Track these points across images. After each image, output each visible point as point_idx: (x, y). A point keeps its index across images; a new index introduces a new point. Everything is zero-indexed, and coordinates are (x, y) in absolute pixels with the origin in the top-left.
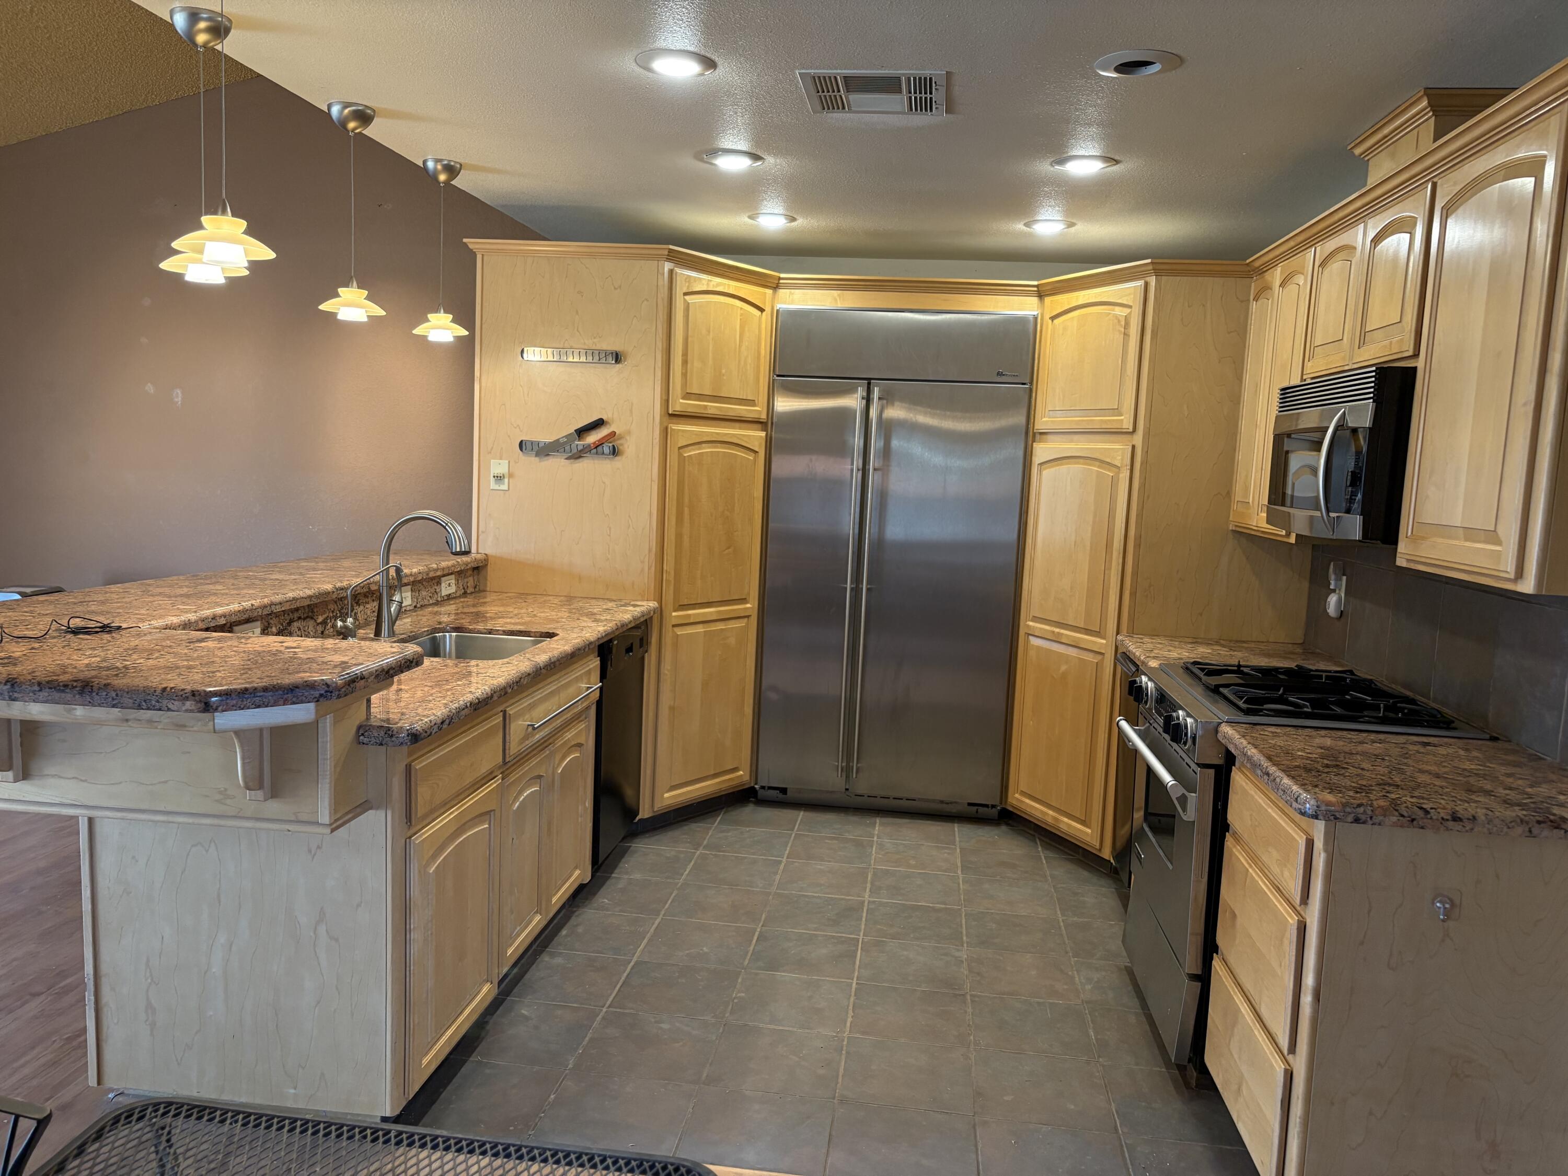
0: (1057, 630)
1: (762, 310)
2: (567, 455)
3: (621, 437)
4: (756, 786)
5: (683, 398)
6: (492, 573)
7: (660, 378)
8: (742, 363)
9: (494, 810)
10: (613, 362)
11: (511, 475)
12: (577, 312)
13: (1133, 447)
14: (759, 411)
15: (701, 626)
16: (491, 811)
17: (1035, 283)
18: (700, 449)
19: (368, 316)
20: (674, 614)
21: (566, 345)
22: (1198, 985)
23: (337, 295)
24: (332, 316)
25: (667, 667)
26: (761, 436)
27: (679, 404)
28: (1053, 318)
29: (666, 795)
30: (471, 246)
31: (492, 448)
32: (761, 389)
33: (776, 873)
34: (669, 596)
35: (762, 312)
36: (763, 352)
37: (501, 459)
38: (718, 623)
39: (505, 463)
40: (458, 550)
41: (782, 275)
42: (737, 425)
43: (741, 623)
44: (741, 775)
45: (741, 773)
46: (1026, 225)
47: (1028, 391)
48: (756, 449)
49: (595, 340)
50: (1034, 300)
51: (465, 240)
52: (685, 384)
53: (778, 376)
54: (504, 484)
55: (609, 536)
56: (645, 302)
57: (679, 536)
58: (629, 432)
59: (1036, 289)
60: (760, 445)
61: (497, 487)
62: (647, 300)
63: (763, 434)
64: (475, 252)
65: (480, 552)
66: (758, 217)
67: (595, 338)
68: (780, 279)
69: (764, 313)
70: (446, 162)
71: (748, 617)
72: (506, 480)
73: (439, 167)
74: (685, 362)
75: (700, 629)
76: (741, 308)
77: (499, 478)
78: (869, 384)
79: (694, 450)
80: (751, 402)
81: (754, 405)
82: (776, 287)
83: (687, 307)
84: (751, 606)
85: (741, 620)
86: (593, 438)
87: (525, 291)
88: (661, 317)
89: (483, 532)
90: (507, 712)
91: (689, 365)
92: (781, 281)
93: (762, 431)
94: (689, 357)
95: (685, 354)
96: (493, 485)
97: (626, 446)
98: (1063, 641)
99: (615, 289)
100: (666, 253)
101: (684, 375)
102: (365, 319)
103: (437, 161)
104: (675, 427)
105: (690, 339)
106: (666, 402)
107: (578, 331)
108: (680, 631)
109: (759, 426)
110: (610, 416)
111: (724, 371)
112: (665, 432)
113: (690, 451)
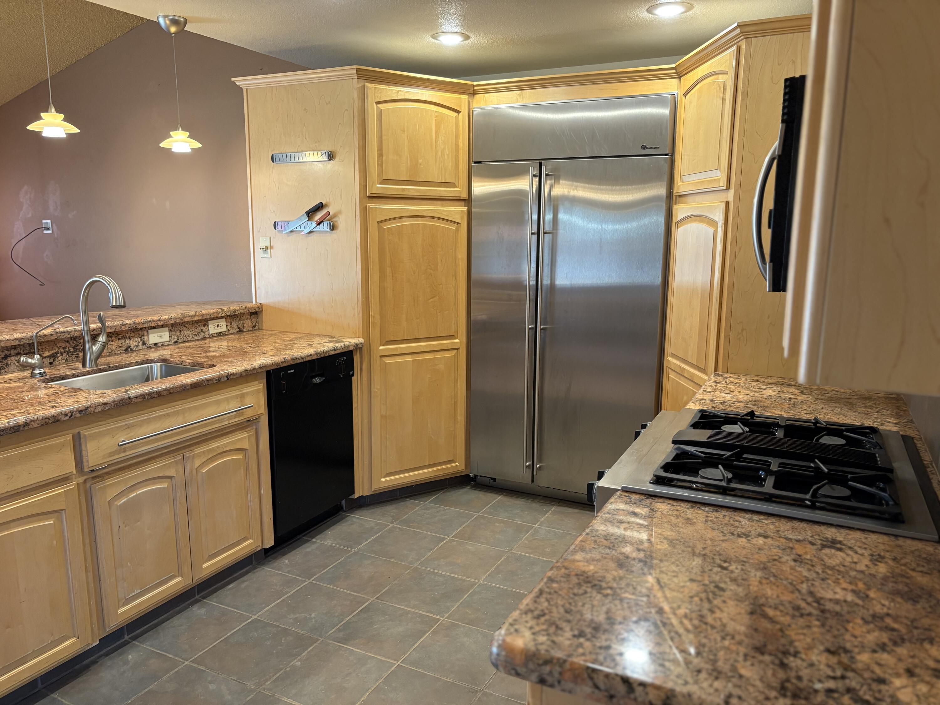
0: (683, 365)
1: (458, 112)
3: (335, 215)
4: (470, 474)
5: (380, 184)
6: (266, 317)
7: (358, 169)
8: (439, 153)
9: (65, 510)
10: (327, 159)
11: (271, 247)
12: (304, 125)
13: (727, 203)
14: (460, 191)
15: (410, 356)
16: (62, 510)
17: (673, 66)
18: (399, 222)
19: (66, 134)
20: (381, 347)
21: (299, 150)
23: (41, 118)
24: (37, 135)
25: (377, 387)
26: (462, 211)
27: (378, 188)
28: (685, 95)
29: (382, 480)
30: (237, 84)
31: (260, 228)
32: (461, 174)
33: (430, 550)
34: (375, 334)
35: (459, 113)
36: (461, 145)
37: (265, 235)
38: (427, 354)
39: (267, 238)
40: (114, 304)
41: (475, 83)
42: (439, 202)
43: (452, 354)
44: (457, 466)
45: (457, 464)
46: (649, 11)
47: (669, 162)
48: (459, 222)
49: (316, 144)
50: (675, 81)
51: (233, 79)
52: (381, 173)
53: (475, 162)
54: (268, 253)
55: (332, 289)
56: (346, 112)
57: (382, 290)
58: (340, 212)
59: (674, 71)
60: (462, 218)
61: (264, 256)
62: (347, 110)
63: (465, 209)
64: (241, 88)
65: (258, 302)
66: (439, 36)
67: (316, 143)
68: (474, 86)
69: (460, 114)
70: (171, 17)
71: (457, 349)
72: (269, 250)
73: (168, 22)
74: (380, 155)
75: (409, 358)
76: (436, 111)
77: (264, 249)
78: (541, 165)
79: (394, 223)
80: (452, 185)
81: (455, 187)
82: (473, 93)
83: (380, 114)
84: (460, 341)
85: (450, 352)
86: (317, 217)
87: (273, 112)
88: (357, 122)
89: (258, 288)
90: (81, 433)
91: (384, 158)
92: (475, 88)
93: (465, 206)
94: (384, 151)
95: (380, 149)
96: (262, 254)
97: (339, 222)
98: (685, 375)
99: (327, 104)
100: (355, 72)
101: (380, 165)
102: (65, 136)
103: (165, 16)
104: (373, 206)
105: (383, 138)
106: (364, 186)
107: (306, 139)
108: (387, 360)
109: (463, 203)
110: (328, 200)
111: (420, 161)
112: (364, 211)
113: (390, 224)
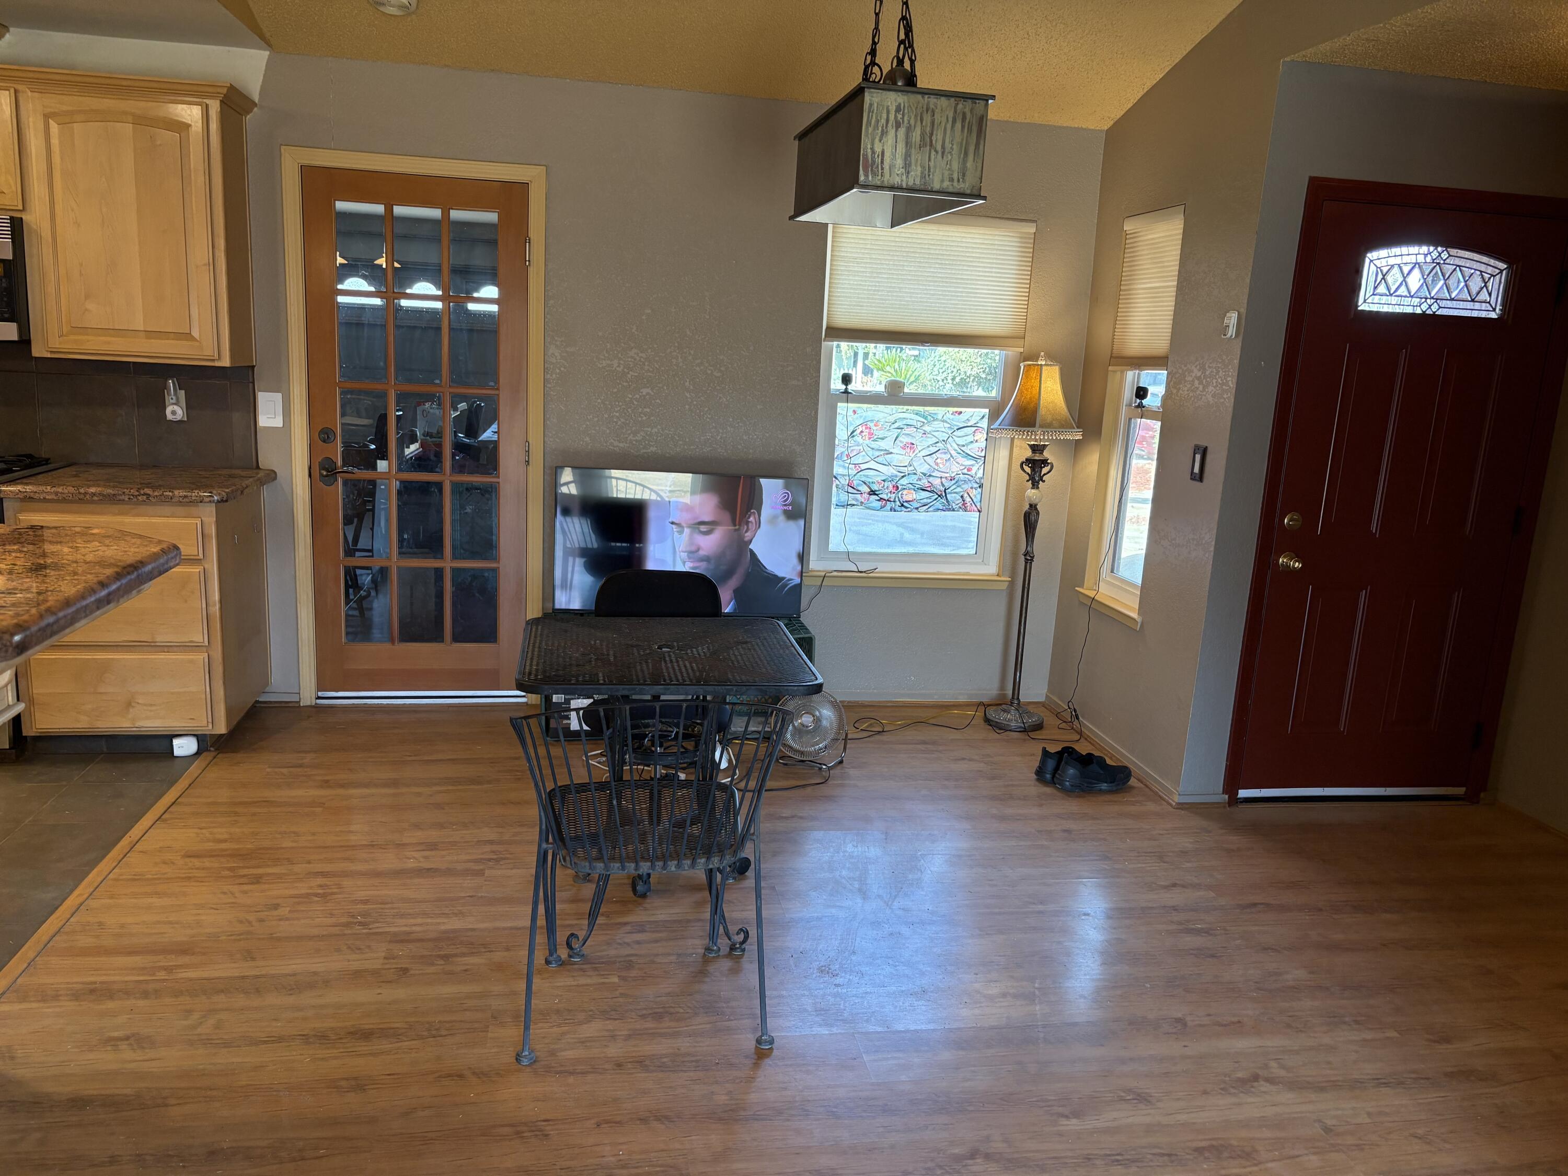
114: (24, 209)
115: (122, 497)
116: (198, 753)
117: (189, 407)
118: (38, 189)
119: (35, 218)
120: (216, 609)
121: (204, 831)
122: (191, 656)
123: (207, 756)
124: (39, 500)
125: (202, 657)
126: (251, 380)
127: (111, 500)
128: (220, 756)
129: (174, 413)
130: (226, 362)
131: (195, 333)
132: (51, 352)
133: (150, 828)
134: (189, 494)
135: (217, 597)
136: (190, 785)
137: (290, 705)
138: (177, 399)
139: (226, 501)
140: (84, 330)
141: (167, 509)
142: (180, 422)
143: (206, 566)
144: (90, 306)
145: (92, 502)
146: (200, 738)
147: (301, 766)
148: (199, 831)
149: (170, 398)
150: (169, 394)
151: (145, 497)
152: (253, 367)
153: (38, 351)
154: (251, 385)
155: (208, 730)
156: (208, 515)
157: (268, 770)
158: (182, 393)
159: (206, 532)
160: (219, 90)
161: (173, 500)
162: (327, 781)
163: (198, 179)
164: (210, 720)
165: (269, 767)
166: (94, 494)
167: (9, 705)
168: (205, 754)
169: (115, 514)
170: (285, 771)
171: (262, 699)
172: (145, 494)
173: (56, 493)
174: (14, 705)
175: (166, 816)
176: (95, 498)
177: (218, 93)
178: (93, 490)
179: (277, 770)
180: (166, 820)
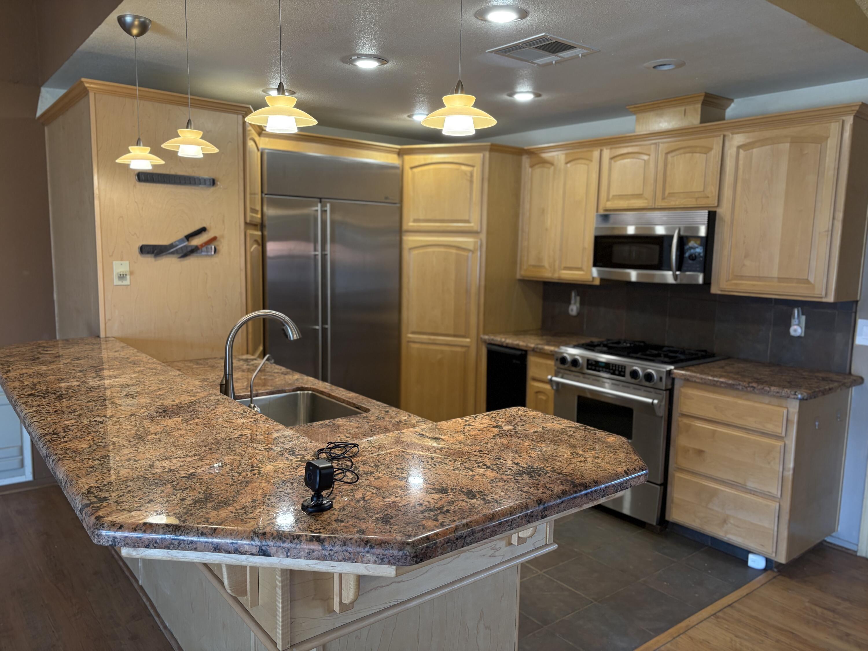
0: (432, 337)
1: (258, 151)
2: (180, 255)
3: (219, 240)
10: (210, 186)
11: (131, 273)
13: (481, 240)
22: (662, 487)
27: (249, 216)
28: (413, 168)
30: (87, 85)
31: (113, 252)
37: (122, 260)
39: (126, 263)
46: (409, 116)
47: (399, 208)
49: (195, 169)
54: (126, 280)
55: (212, 312)
58: (223, 236)
59: (398, 150)
61: (120, 283)
62: (230, 142)
63: (261, 233)
64: (88, 90)
65: (108, 336)
67: (194, 167)
69: (259, 153)
72: (128, 277)
77: (122, 277)
78: (321, 201)
82: (260, 135)
86: (196, 242)
88: (241, 155)
89: (109, 320)
92: (263, 132)
93: (260, 231)
96: (116, 282)
97: (223, 246)
100: (246, 110)
104: (248, 232)
107: (180, 161)
110: (210, 225)
112: (245, 235)
114: (718, 205)
115: (738, 387)
116: (765, 570)
117: (808, 327)
118: (727, 192)
119: (723, 211)
120: (789, 474)
121: (738, 640)
122: (769, 503)
123: (770, 574)
124: (692, 382)
125: (775, 506)
126: (854, 310)
127: (731, 387)
128: (779, 577)
129: (795, 331)
130: (831, 299)
131: (812, 279)
132: (722, 291)
133: (705, 619)
134: (781, 391)
135: (791, 465)
136: (747, 594)
137: (849, 552)
138: (799, 322)
139: (807, 400)
140: (741, 278)
141: (767, 399)
142: (799, 337)
143: (787, 442)
144: (747, 262)
145: (721, 387)
146: (768, 560)
147: (833, 611)
148: (734, 638)
149: (795, 321)
150: (794, 318)
151: (752, 389)
152: (857, 302)
153: (714, 290)
154: (853, 314)
155: (773, 556)
156: (794, 407)
157: (807, 604)
158: (803, 318)
159: (790, 418)
160: (853, 108)
161: (770, 394)
162: (848, 635)
163: (830, 173)
164: (774, 550)
165: (809, 602)
166: (722, 382)
167: (546, 544)
168: (769, 572)
169: (734, 397)
170: (819, 610)
171: (829, 539)
172: (752, 387)
173: (702, 379)
174: (550, 545)
175: (720, 614)
176: (723, 385)
177: (853, 111)
178: (722, 380)
179: (813, 607)
180: (718, 617)
